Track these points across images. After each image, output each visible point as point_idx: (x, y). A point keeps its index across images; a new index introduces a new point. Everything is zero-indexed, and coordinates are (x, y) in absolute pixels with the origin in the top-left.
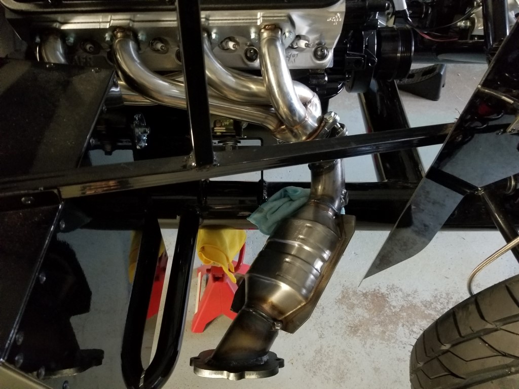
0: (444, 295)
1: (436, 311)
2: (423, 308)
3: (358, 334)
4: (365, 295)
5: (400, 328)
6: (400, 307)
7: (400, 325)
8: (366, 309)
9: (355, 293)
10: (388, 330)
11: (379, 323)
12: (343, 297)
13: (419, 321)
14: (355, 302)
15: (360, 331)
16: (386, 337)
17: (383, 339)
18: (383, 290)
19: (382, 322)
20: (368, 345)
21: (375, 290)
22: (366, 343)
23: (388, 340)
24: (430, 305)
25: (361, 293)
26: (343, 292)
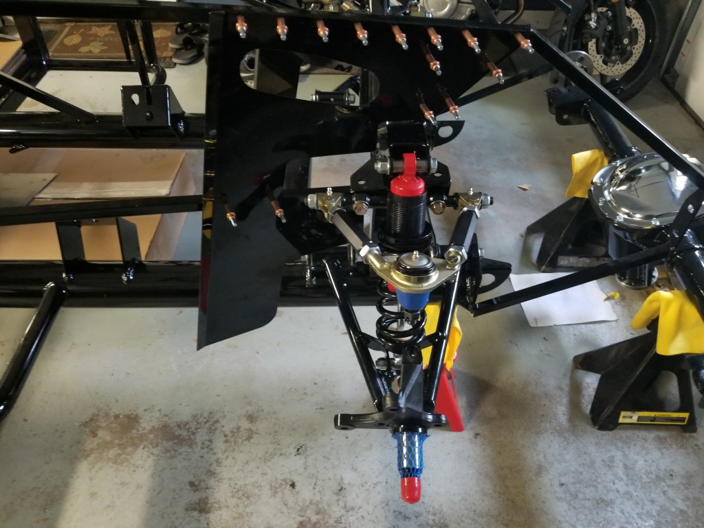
0: (206, 415)
1: (188, 431)
2: (176, 429)
3: (89, 459)
4: (117, 417)
5: (140, 451)
6: (150, 428)
7: (142, 446)
8: (111, 431)
9: (107, 415)
10: (125, 454)
11: (118, 446)
12: (91, 420)
13: (164, 442)
14: (103, 424)
15: (93, 456)
16: (119, 461)
17: (115, 462)
18: (140, 412)
19: (122, 444)
20: (95, 469)
21: (130, 411)
22: (93, 467)
23: (121, 463)
24: (185, 425)
25: (113, 414)
26: (94, 414)
